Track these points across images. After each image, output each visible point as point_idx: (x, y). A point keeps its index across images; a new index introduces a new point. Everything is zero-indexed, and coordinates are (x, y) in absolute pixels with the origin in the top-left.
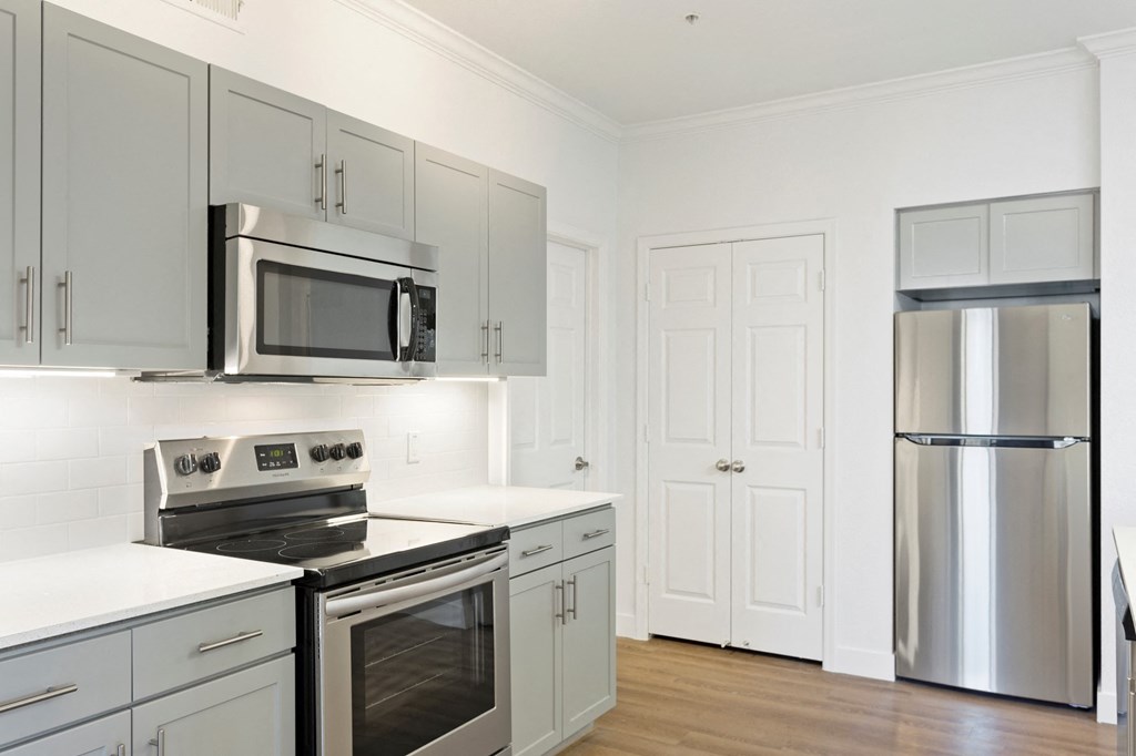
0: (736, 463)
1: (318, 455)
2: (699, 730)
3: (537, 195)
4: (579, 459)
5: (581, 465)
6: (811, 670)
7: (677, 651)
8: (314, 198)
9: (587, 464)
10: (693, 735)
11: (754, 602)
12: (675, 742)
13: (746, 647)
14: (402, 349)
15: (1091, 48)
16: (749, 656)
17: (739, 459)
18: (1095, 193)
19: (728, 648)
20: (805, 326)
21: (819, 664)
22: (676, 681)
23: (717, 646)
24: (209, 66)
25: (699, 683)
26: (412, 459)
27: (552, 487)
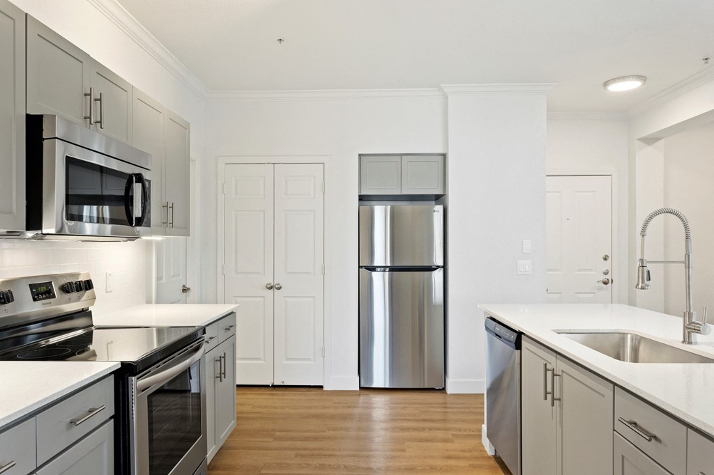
0: (278, 285)
1: (66, 289)
2: (280, 431)
3: (185, 127)
4: (184, 286)
5: (185, 290)
6: (317, 391)
7: (243, 392)
8: (84, 115)
9: (189, 289)
10: (278, 434)
11: (288, 359)
12: (271, 440)
13: (282, 384)
14: (136, 218)
15: (445, 91)
16: (284, 389)
17: (279, 282)
18: (444, 156)
19: (274, 386)
20: (314, 211)
21: (322, 387)
22: (253, 407)
23: (268, 386)
24: (26, 14)
25: (266, 407)
26: (108, 290)
27: (172, 303)
